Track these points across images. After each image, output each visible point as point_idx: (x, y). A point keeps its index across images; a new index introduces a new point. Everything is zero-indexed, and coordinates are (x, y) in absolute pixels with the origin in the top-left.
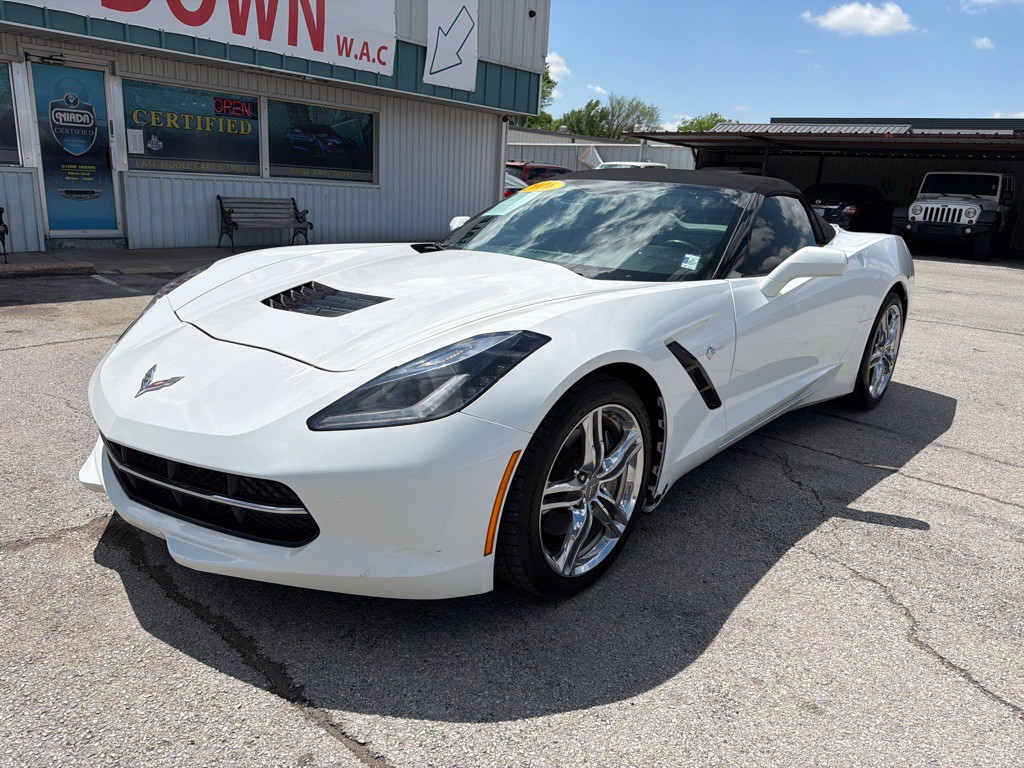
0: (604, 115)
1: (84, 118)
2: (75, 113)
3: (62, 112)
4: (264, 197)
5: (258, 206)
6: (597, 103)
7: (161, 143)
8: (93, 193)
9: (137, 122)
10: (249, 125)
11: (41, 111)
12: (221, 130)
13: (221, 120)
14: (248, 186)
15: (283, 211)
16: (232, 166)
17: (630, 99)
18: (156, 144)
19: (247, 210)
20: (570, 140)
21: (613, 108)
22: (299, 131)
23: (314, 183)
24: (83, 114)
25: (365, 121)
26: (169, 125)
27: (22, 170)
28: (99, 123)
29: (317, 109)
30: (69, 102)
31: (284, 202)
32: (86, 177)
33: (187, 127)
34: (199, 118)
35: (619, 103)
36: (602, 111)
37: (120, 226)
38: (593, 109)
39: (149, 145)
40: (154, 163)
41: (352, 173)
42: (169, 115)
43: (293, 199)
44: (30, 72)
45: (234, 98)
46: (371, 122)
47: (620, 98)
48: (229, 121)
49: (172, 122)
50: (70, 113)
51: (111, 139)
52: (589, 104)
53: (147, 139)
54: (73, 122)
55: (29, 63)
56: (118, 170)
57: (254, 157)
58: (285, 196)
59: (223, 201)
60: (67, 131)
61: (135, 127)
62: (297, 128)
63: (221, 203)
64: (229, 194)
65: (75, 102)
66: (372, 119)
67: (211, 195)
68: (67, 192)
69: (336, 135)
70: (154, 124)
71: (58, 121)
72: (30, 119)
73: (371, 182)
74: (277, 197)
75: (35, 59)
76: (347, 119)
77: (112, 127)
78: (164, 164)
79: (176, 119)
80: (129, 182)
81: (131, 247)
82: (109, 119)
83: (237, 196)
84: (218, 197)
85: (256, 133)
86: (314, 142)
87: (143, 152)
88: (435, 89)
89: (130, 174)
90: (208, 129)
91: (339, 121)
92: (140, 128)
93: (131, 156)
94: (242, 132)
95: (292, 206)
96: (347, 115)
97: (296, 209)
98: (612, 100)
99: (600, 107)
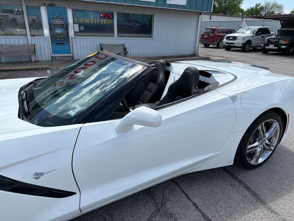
0: (262, 8)
1: (61, 22)
2: (59, 20)
3: (55, 20)
4: (115, 43)
5: (112, 46)
6: (260, 4)
7: (84, 28)
8: (64, 43)
9: (77, 22)
10: (111, 21)
11: (49, 20)
12: (102, 23)
13: (102, 20)
14: (110, 40)
15: (120, 48)
16: (105, 34)
17: (273, 2)
18: (82, 28)
19: (109, 48)
20: (242, 18)
21: (266, 6)
22: (127, 22)
23: (131, 39)
24: (61, 20)
25: (149, 17)
26: (86, 22)
27: (44, 37)
28: (65, 23)
29: (133, 14)
30: (57, 17)
31: (121, 45)
32: (62, 39)
33: (92, 23)
34: (95, 20)
35: (268, 4)
36: (261, 7)
37: (72, 53)
38: (258, 6)
39: (80, 29)
40: (82, 34)
41: (144, 35)
42: (86, 19)
43: (124, 44)
44: (46, 9)
45: (106, 13)
46: (151, 18)
47: (268, 2)
48: (104, 20)
49: (87, 21)
50: (57, 20)
51: (69, 27)
52: (256, 5)
53: (80, 27)
54: (58, 23)
55: (45, 6)
56: (71, 36)
57: (113, 31)
58: (122, 43)
59: (101, 45)
60: (56, 26)
61: (76, 23)
62: (127, 21)
63: (101, 46)
64: (104, 43)
65: (59, 17)
66: (152, 16)
67: (98, 43)
68: (57, 43)
69: (140, 23)
70: (82, 22)
71: (54, 23)
72: (46, 23)
73: (151, 37)
74: (119, 43)
75: (47, 5)
76: (143, 17)
77: (69, 24)
78: (85, 34)
79: (88, 20)
80: (74, 40)
81: (75, 59)
82: (68, 21)
83: (107, 43)
84: (100, 44)
85: (113, 24)
86: (132, 25)
87: (78, 31)
88: (171, 5)
89: (74, 38)
90: (98, 23)
91: (140, 18)
92: (78, 24)
93: (75, 32)
94: (109, 23)
95: (123, 46)
96: (143, 16)
97: (124, 47)
98: (266, 3)
99: (261, 6)
